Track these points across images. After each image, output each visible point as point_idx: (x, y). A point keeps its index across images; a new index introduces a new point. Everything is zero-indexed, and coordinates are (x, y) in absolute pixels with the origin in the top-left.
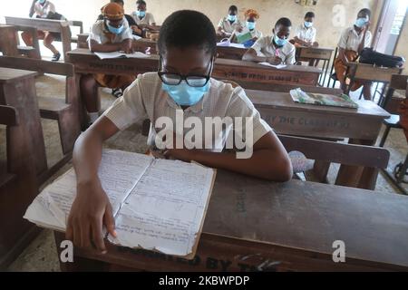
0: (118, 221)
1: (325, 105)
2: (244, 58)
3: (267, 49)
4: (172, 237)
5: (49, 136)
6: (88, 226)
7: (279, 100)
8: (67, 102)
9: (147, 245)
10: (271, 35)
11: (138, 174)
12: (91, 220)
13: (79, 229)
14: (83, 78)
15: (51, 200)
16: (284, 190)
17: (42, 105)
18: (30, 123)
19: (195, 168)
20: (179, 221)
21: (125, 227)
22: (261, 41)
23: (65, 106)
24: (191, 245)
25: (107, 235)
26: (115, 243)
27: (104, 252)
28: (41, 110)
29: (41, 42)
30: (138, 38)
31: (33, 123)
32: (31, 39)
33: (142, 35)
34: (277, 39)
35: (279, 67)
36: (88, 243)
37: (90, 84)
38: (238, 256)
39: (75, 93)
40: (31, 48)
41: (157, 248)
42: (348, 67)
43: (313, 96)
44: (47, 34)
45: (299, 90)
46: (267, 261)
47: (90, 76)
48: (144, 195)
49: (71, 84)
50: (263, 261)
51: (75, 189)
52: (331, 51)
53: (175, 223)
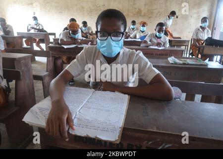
0: (75, 121)
1: (188, 64)
2: (141, 45)
3: (153, 39)
4: (106, 129)
5: (37, 91)
6: (58, 124)
7: (162, 63)
8: (47, 71)
9: (92, 134)
10: (155, 32)
11: (86, 98)
12: (60, 120)
13: (53, 126)
14: (56, 59)
15: (38, 111)
16: (170, 105)
17: (34, 73)
18: (28, 81)
19: (118, 95)
20: (110, 121)
21: (79, 125)
22: (149, 36)
23: (46, 73)
24: (118, 134)
25: (69, 129)
26: (73, 133)
27: (67, 140)
28: (33, 76)
29: (34, 44)
30: (84, 39)
31: (29, 82)
32: (30, 43)
33: (86, 37)
34: (158, 34)
35: (160, 48)
36: (58, 134)
37: (59, 62)
38: (146, 142)
39: (51, 66)
40: (29, 47)
41: (98, 136)
42: (199, 49)
43: (182, 61)
44: (37, 40)
45: (173, 57)
46: (164, 145)
47: (59, 58)
48: (89, 108)
49: (49, 61)
50: (161, 144)
51: (51, 105)
52: (188, 41)
53: (108, 122)
